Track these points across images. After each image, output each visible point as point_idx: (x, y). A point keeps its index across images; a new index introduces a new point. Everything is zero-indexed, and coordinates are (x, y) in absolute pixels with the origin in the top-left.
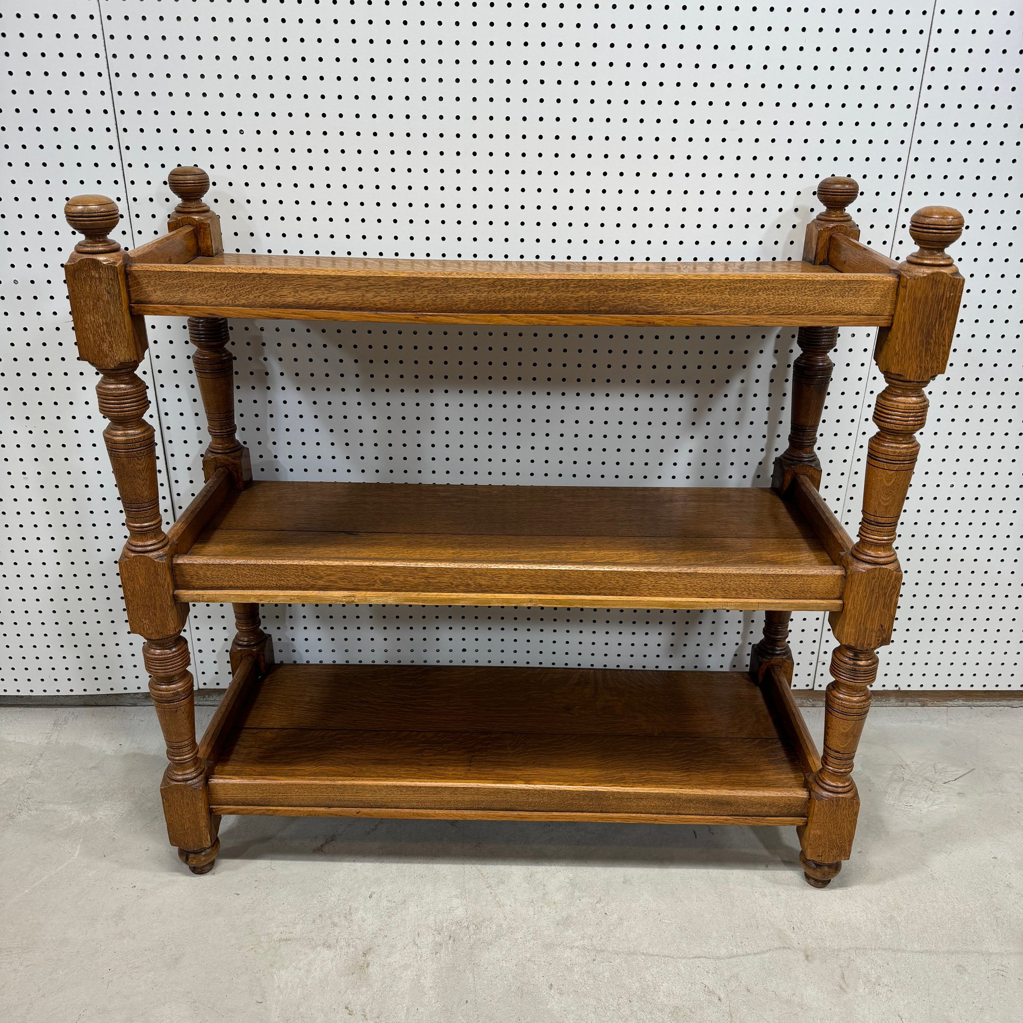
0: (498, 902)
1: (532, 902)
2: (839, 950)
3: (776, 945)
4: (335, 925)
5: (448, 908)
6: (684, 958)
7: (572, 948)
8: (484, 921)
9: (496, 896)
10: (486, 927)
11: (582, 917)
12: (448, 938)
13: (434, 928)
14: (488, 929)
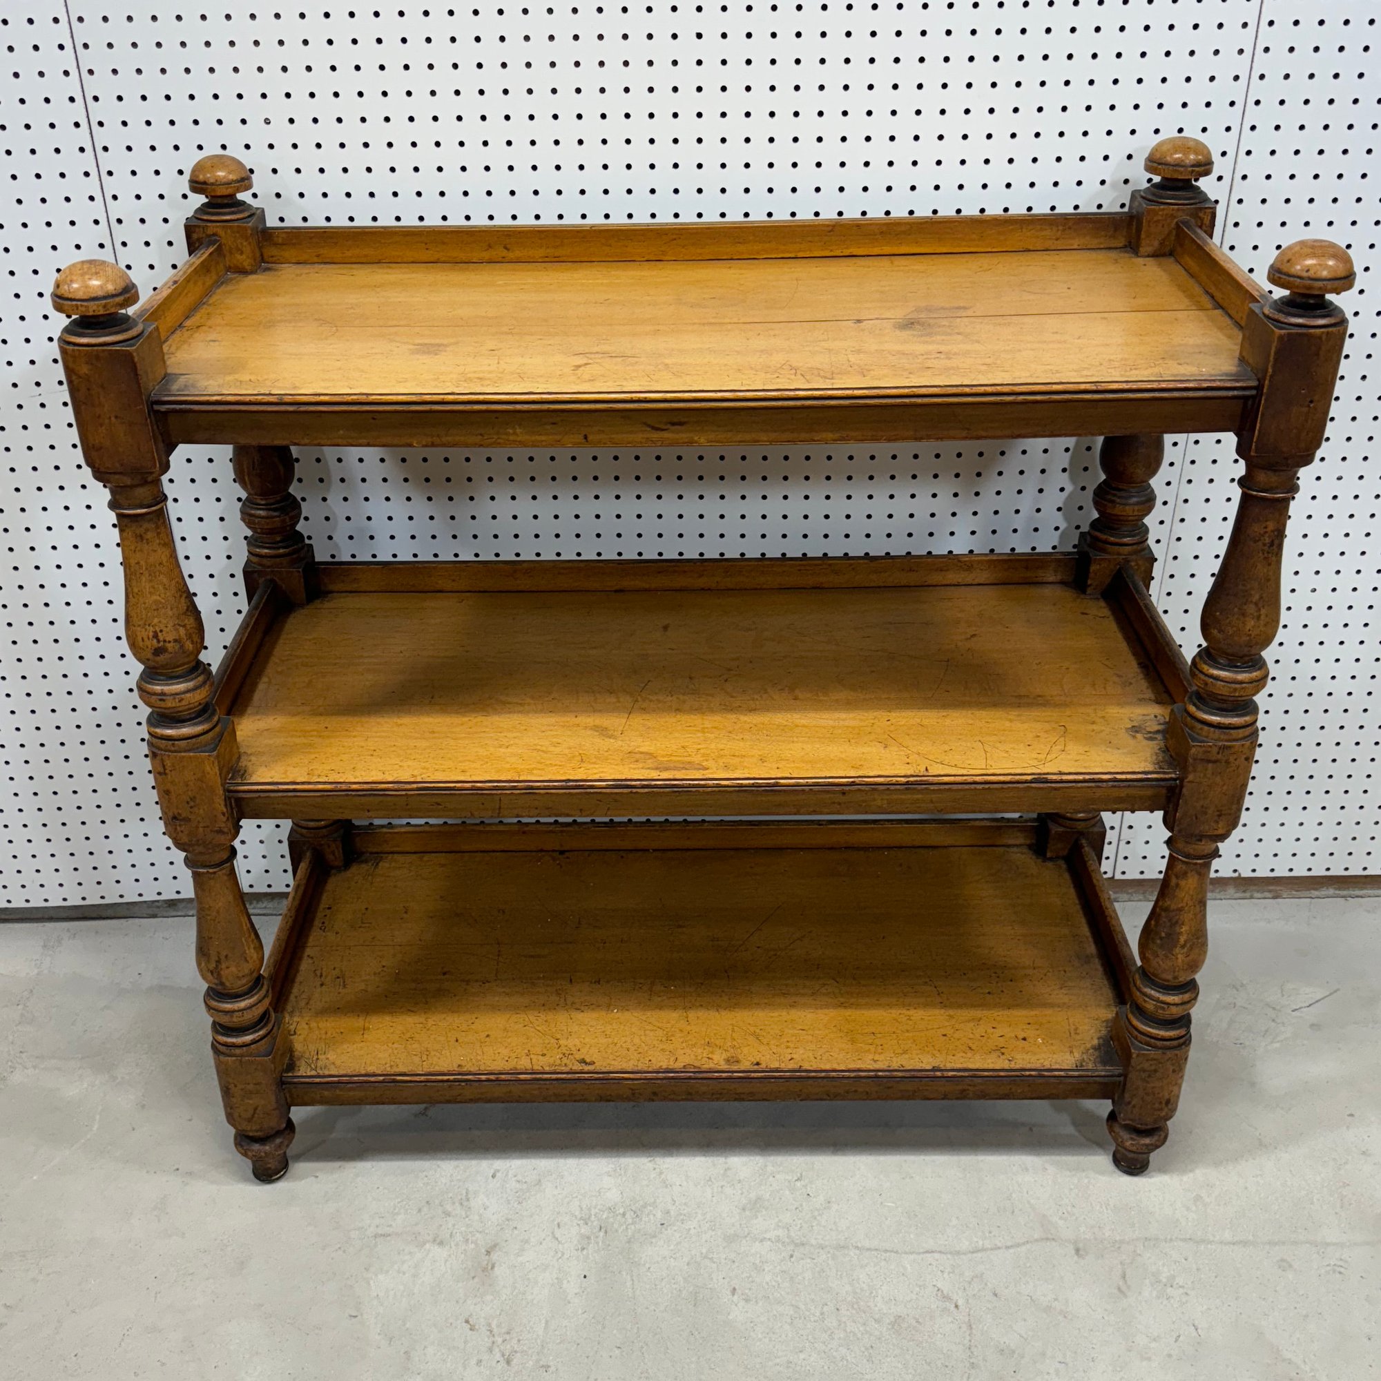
3: (1036, 1236)
4: (448, 1214)
5: (597, 1189)
6: (911, 1253)
7: (761, 1241)
8: (645, 1206)
9: (661, 1173)
10: (648, 1215)
11: (777, 1200)
12: (597, 1229)
13: (579, 1217)
14: (651, 1217)
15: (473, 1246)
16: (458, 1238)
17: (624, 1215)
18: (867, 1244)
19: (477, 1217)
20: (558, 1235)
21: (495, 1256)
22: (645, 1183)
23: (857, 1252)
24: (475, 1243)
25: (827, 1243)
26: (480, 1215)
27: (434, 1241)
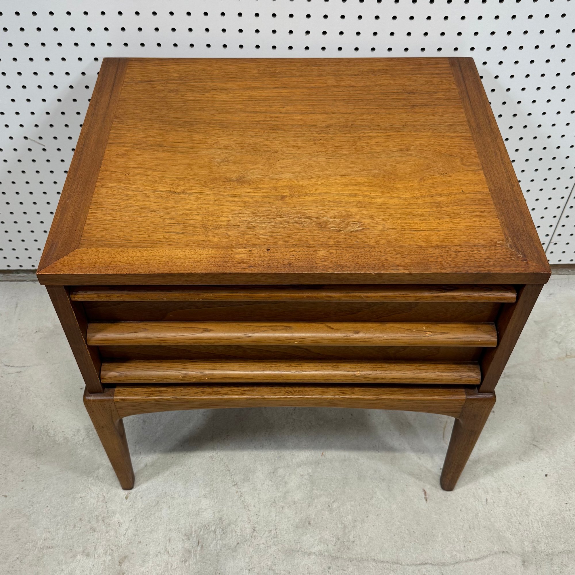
0: (243, 502)
1: (274, 502)
2: (553, 554)
3: (496, 549)
4: (94, 530)
5: (197, 508)
6: (411, 565)
7: (309, 554)
8: (229, 525)
9: (241, 496)
10: (232, 532)
11: (320, 519)
12: (196, 544)
13: (184, 533)
14: (234, 534)
15: (110, 558)
16: (101, 551)
17: (215, 532)
18: (381, 557)
19: (112, 533)
20: (169, 549)
21: (125, 566)
22: (230, 504)
23: (374, 563)
24: (111, 555)
25: (354, 557)
26: (116, 531)
27: (83, 552)
